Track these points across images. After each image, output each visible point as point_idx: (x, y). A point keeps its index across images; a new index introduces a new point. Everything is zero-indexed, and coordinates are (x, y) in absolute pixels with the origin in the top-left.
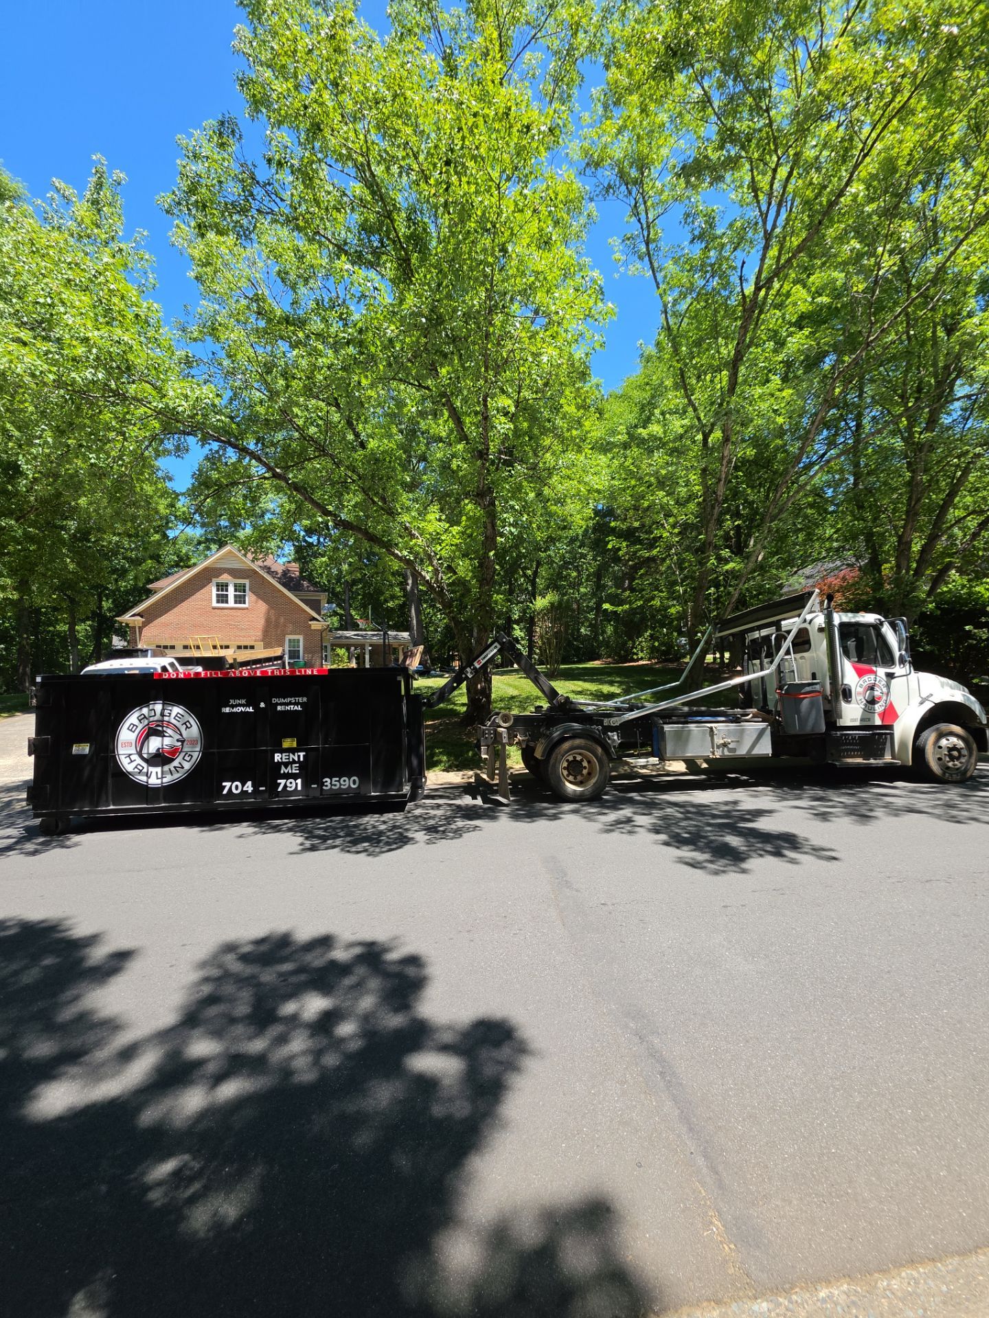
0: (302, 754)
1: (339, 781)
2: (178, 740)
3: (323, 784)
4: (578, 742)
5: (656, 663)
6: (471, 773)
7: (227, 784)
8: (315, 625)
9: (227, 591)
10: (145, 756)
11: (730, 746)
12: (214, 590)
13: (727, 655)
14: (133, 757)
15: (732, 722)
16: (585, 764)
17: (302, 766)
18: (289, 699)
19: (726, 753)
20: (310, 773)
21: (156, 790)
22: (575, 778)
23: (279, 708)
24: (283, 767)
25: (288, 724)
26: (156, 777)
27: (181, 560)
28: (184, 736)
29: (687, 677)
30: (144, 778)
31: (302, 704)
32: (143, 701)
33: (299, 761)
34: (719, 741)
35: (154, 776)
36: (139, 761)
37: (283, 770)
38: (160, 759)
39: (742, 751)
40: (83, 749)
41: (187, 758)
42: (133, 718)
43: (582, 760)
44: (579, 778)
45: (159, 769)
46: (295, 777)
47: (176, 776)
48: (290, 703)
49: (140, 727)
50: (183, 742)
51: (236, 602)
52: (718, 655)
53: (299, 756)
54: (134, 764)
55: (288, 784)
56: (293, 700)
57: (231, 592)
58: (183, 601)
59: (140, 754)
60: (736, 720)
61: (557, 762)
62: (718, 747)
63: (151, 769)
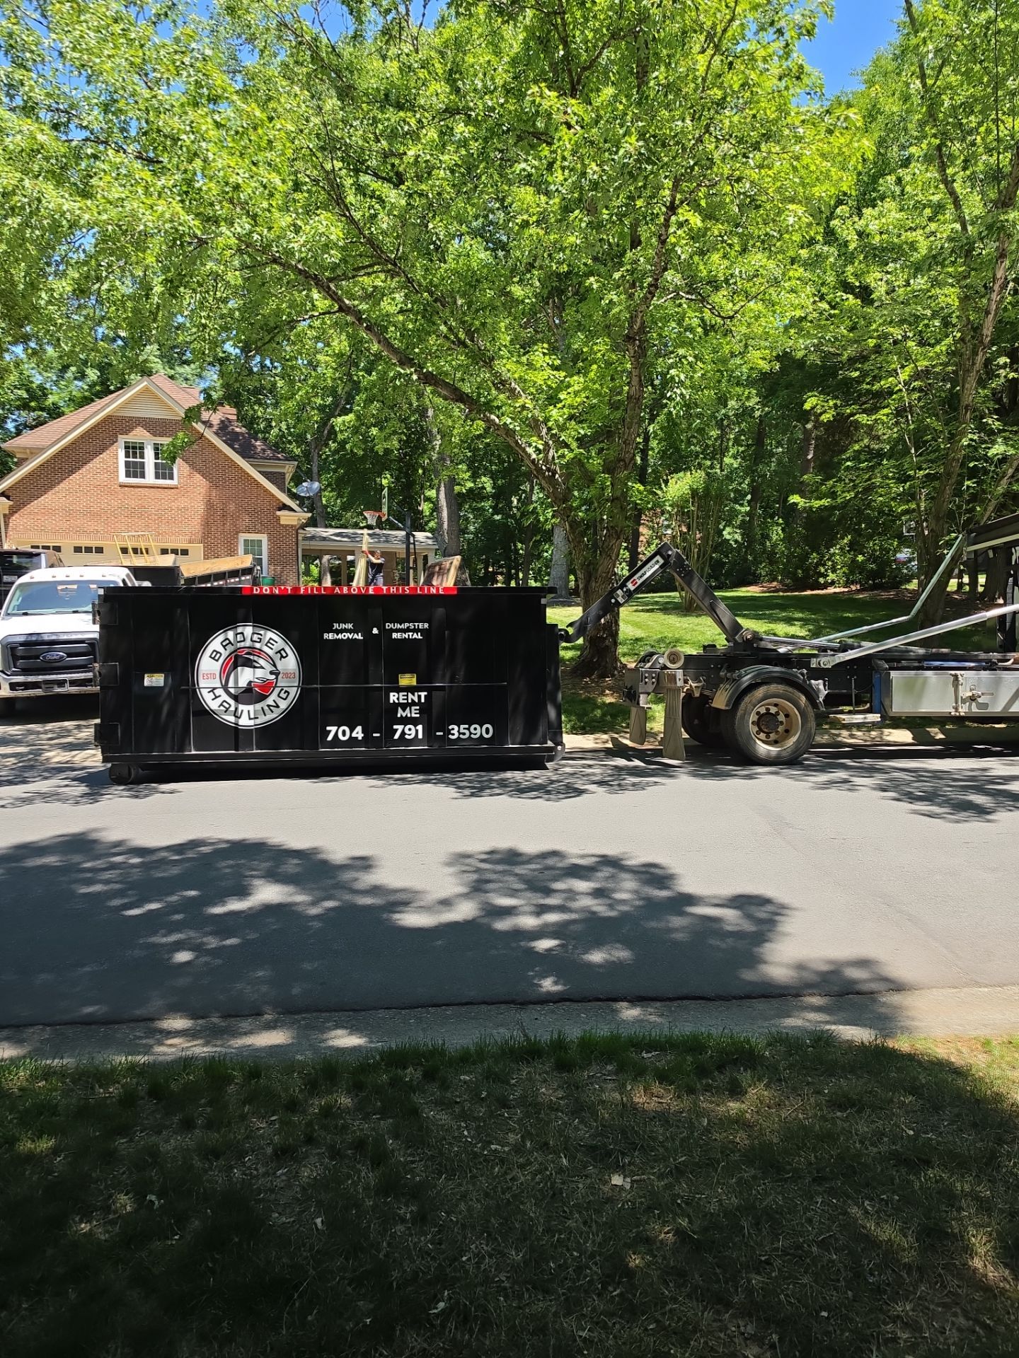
0: (423, 694)
1: (468, 729)
2: (271, 673)
3: (449, 732)
4: (774, 688)
5: (858, 591)
6: (605, 737)
7: (333, 729)
8: (286, 518)
9: (142, 456)
10: (232, 691)
11: (980, 700)
12: (122, 453)
13: (982, 579)
14: (218, 692)
15: (985, 669)
16: (781, 718)
17: (425, 708)
18: (407, 625)
19: (974, 709)
20: (434, 718)
21: (248, 732)
22: (768, 736)
23: (395, 635)
24: (400, 710)
25: (404, 657)
26: (248, 717)
27: (33, 396)
28: (279, 668)
29: (919, 611)
30: (232, 719)
31: (422, 631)
32: (228, 622)
33: (419, 703)
34: (965, 693)
35: (245, 715)
36: (225, 697)
37: (400, 713)
38: (250, 695)
39: (997, 708)
40: (154, 680)
41: (284, 696)
42: (215, 644)
43: (777, 713)
44: (773, 736)
45: (251, 708)
46: (414, 722)
47: (270, 716)
48: (408, 630)
49: (225, 654)
50: (277, 674)
51: (157, 477)
52: (966, 579)
53: (419, 697)
54: (219, 701)
55: (407, 731)
56: (411, 626)
57: (149, 459)
58: (72, 472)
59: (225, 688)
60: (991, 666)
61: (747, 713)
62: (964, 701)
63: (241, 707)
